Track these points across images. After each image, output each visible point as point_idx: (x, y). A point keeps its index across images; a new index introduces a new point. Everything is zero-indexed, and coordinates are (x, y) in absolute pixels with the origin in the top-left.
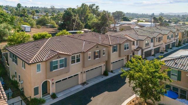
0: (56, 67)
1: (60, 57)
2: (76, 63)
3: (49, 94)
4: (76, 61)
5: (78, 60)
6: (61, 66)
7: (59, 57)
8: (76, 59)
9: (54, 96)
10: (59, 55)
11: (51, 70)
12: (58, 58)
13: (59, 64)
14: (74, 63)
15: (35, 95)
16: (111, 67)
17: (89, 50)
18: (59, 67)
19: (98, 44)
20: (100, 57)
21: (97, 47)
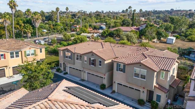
2: (79, 61)
8: (79, 58)
9: (66, 73)
16: (114, 87)
17: (84, 54)
18: (68, 57)
19: (92, 52)
20: (95, 65)
21: (92, 55)
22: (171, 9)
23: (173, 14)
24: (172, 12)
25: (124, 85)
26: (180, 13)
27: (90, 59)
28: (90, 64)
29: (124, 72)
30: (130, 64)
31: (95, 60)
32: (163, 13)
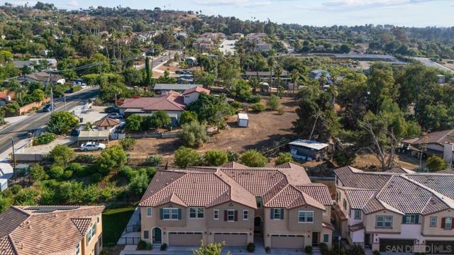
0: (167, 217)
2: (197, 218)
3: (161, 243)
4: (197, 215)
5: (201, 215)
6: (174, 217)
7: (171, 206)
8: (197, 213)
9: (164, 247)
10: (171, 204)
11: (161, 218)
12: (169, 207)
13: (171, 214)
14: (195, 217)
15: (145, 238)
16: (268, 242)
17: (214, 206)
18: (171, 216)
19: (231, 201)
20: (236, 220)
21: (231, 205)
23: (161, 19)
24: (157, 14)
25: (281, 236)
26: (173, 16)
27: (226, 212)
28: (226, 220)
29: (282, 218)
30: (293, 208)
31: (236, 212)
32: (141, 15)
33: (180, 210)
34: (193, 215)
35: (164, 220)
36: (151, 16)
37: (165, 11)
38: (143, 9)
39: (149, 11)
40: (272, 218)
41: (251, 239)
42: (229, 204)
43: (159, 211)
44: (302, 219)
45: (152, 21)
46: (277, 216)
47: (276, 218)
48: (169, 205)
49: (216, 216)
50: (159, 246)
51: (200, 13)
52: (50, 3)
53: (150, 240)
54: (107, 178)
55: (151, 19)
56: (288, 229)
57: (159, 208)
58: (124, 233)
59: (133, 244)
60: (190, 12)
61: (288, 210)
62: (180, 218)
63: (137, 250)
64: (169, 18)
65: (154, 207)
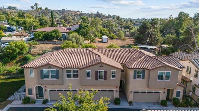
0: (47, 76)
1: (50, 68)
2: (72, 78)
4: (72, 76)
5: (76, 76)
8: (72, 74)
9: (45, 102)
10: (50, 66)
11: (42, 78)
12: (48, 68)
13: (50, 74)
15: (29, 94)
16: (130, 97)
17: (86, 67)
18: (50, 76)
19: (101, 62)
20: (105, 79)
21: (101, 66)
22: (63, 9)
24: (63, 12)
25: (141, 92)
26: (71, 13)
27: (97, 72)
28: (96, 79)
29: (143, 78)
30: (154, 69)
31: (105, 72)
32: (56, 12)
33: (57, 71)
34: (69, 76)
35: (44, 79)
36: (61, 13)
37: (67, 11)
38: (57, 10)
39: (60, 11)
40: (135, 78)
41: (117, 95)
42: (100, 65)
43: (40, 72)
44: (161, 78)
45: (61, 15)
46: (139, 77)
47: (138, 78)
48: (48, 66)
49: (89, 76)
50: (41, 100)
51: (82, 12)
52: (14, 7)
53: (34, 96)
54: (14, 61)
55: (60, 14)
56: (148, 87)
57: (40, 68)
58: (16, 92)
59: (20, 100)
60: (78, 11)
61: (149, 70)
62: (58, 78)
63: (22, 104)
64: (69, 14)
65: (35, 68)
